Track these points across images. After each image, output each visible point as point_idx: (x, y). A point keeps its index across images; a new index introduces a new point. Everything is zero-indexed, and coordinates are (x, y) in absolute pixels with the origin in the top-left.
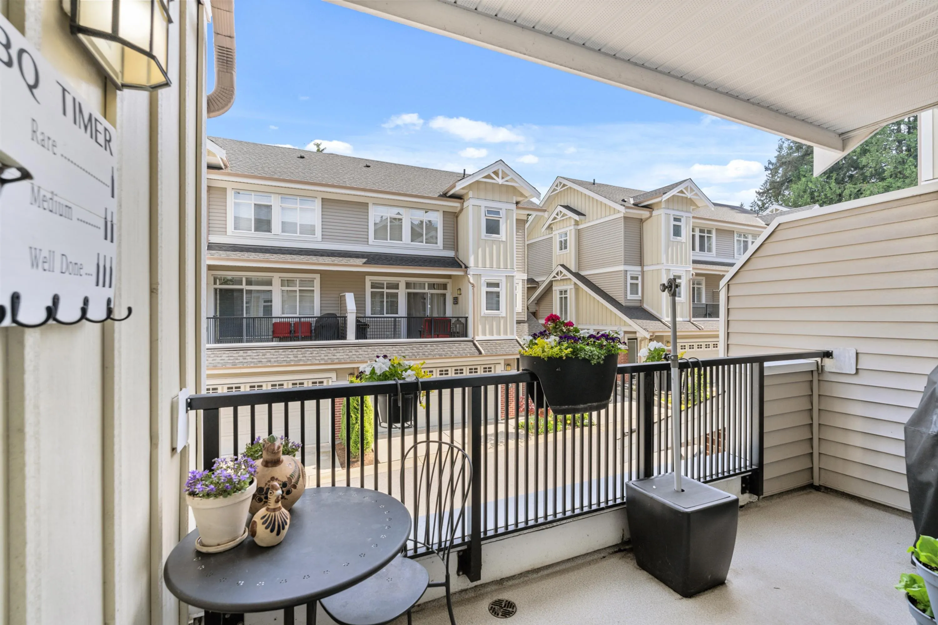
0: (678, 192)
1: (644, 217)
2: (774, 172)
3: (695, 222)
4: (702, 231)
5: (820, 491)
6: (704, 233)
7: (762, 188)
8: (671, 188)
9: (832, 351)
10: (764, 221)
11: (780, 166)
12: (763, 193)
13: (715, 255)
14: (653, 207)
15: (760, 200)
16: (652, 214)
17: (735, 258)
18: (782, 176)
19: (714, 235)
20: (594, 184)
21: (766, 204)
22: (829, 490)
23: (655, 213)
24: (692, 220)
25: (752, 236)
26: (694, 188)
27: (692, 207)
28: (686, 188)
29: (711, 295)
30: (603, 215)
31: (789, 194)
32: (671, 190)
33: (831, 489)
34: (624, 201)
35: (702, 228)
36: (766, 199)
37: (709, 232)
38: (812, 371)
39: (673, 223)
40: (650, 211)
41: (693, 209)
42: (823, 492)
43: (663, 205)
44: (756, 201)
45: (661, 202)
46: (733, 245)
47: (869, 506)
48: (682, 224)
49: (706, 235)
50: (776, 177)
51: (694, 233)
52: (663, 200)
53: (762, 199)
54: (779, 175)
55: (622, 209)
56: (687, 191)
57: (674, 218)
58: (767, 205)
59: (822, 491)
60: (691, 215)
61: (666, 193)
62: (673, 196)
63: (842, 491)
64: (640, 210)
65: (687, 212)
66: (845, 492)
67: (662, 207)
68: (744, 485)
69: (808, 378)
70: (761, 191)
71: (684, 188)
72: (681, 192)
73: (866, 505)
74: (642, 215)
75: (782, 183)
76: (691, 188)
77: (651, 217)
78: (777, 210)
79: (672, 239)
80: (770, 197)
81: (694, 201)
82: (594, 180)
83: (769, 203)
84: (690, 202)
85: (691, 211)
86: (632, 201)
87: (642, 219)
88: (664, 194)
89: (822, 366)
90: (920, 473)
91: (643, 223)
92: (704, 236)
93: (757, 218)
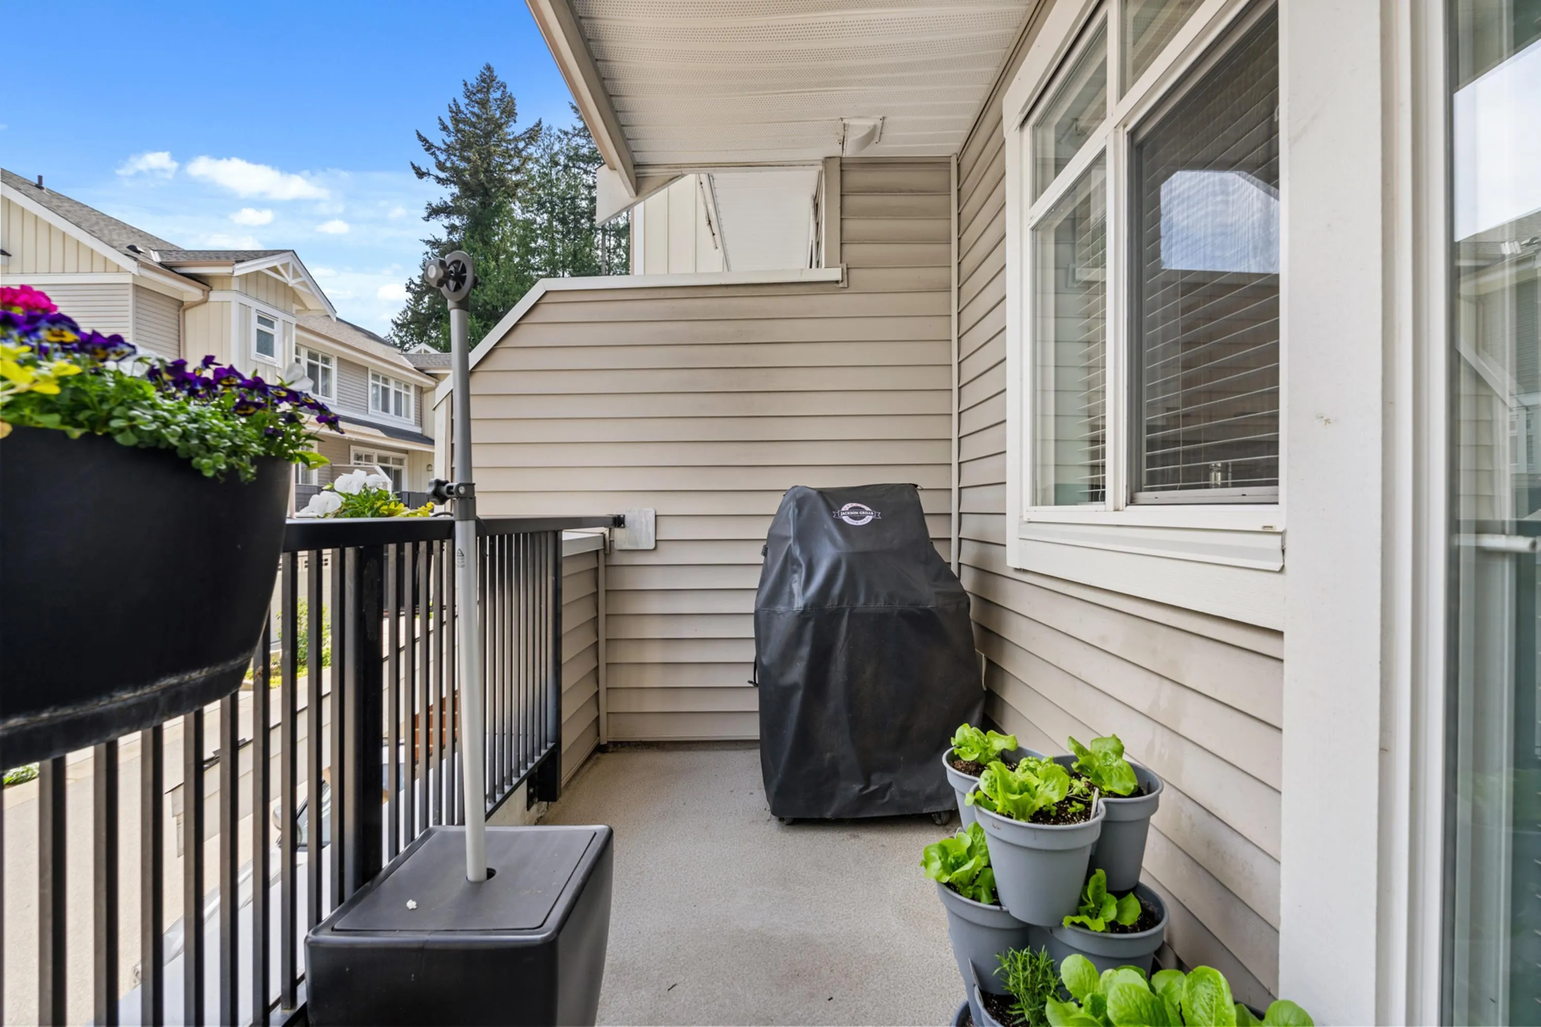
0: (268, 269)
1: (186, 298)
2: (418, 297)
3: (303, 338)
4: (313, 356)
5: (608, 752)
6: (317, 360)
7: (401, 318)
8: (252, 255)
9: (624, 516)
10: (413, 363)
11: (426, 292)
12: (403, 325)
13: (336, 404)
14: (211, 282)
15: (397, 336)
16: (208, 296)
17: (369, 413)
18: (428, 308)
19: (333, 367)
20: (39, 186)
21: (405, 344)
22: (619, 746)
23: (214, 296)
24: (295, 332)
25: (396, 382)
26: (299, 269)
27: (296, 307)
28: (286, 266)
29: (329, 473)
30: (71, 265)
31: (437, 337)
32: (252, 259)
33: (621, 743)
34: (132, 248)
35: (311, 350)
36: (406, 336)
37: (326, 360)
38: (597, 551)
39: (255, 325)
40: (203, 290)
41: (297, 311)
42: (612, 752)
43: (235, 285)
44: (392, 335)
45: (230, 276)
46: (365, 394)
47: (673, 750)
48: (276, 331)
49: (320, 364)
50: (420, 307)
51: (298, 357)
52: (236, 274)
53: (401, 334)
54: (425, 305)
55: (129, 265)
56: (287, 273)
57: (259, 317)
58: (407, 345)
59: (610, 750)
60: (294, 321)
61: (243, 261)
62: (258, 273)
63: (638, 740)
64: (175, 278)
65: (285, 311)
66: (643, 740)
67: (233, 288)
68: (531, 790)
69: (590, 564)
70: (399, 322)
71: (282, 265)
72: (275, 269)
73: (668, 750)
74: (182, 292)
75: (428, 318)
76: (294, 270)
77: (205, 301)
78: (425, 351)
79: (253, 357)
80: (412, 335)
81: (300, 296)
82: (40, 178)
83: (411, 343)
84: (291, 295)
85: (294, 313)
86: (156, 257)
87: (183, 302)
88: (238, 262)
89: (610, 541)
90: (782, 674)
91: (184, 311)
92: (317, 366)
93: (402, 356)
